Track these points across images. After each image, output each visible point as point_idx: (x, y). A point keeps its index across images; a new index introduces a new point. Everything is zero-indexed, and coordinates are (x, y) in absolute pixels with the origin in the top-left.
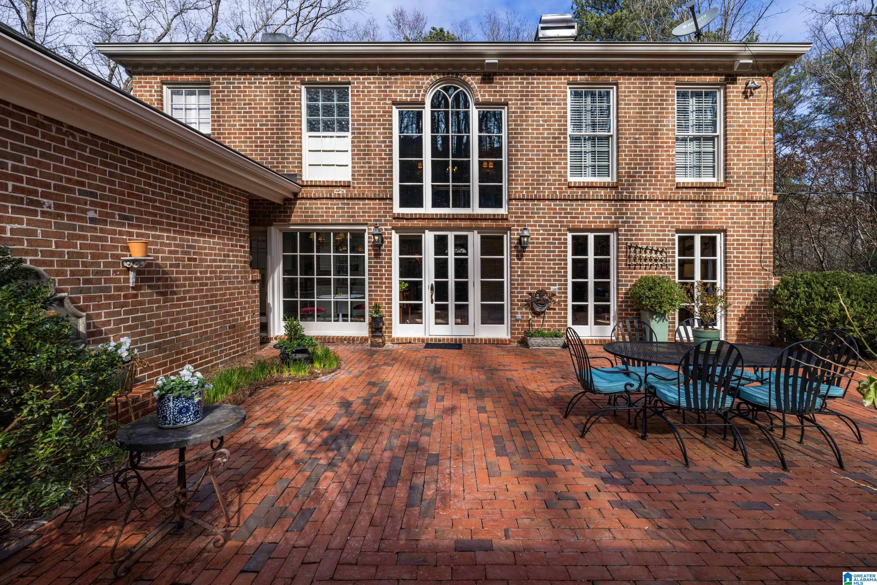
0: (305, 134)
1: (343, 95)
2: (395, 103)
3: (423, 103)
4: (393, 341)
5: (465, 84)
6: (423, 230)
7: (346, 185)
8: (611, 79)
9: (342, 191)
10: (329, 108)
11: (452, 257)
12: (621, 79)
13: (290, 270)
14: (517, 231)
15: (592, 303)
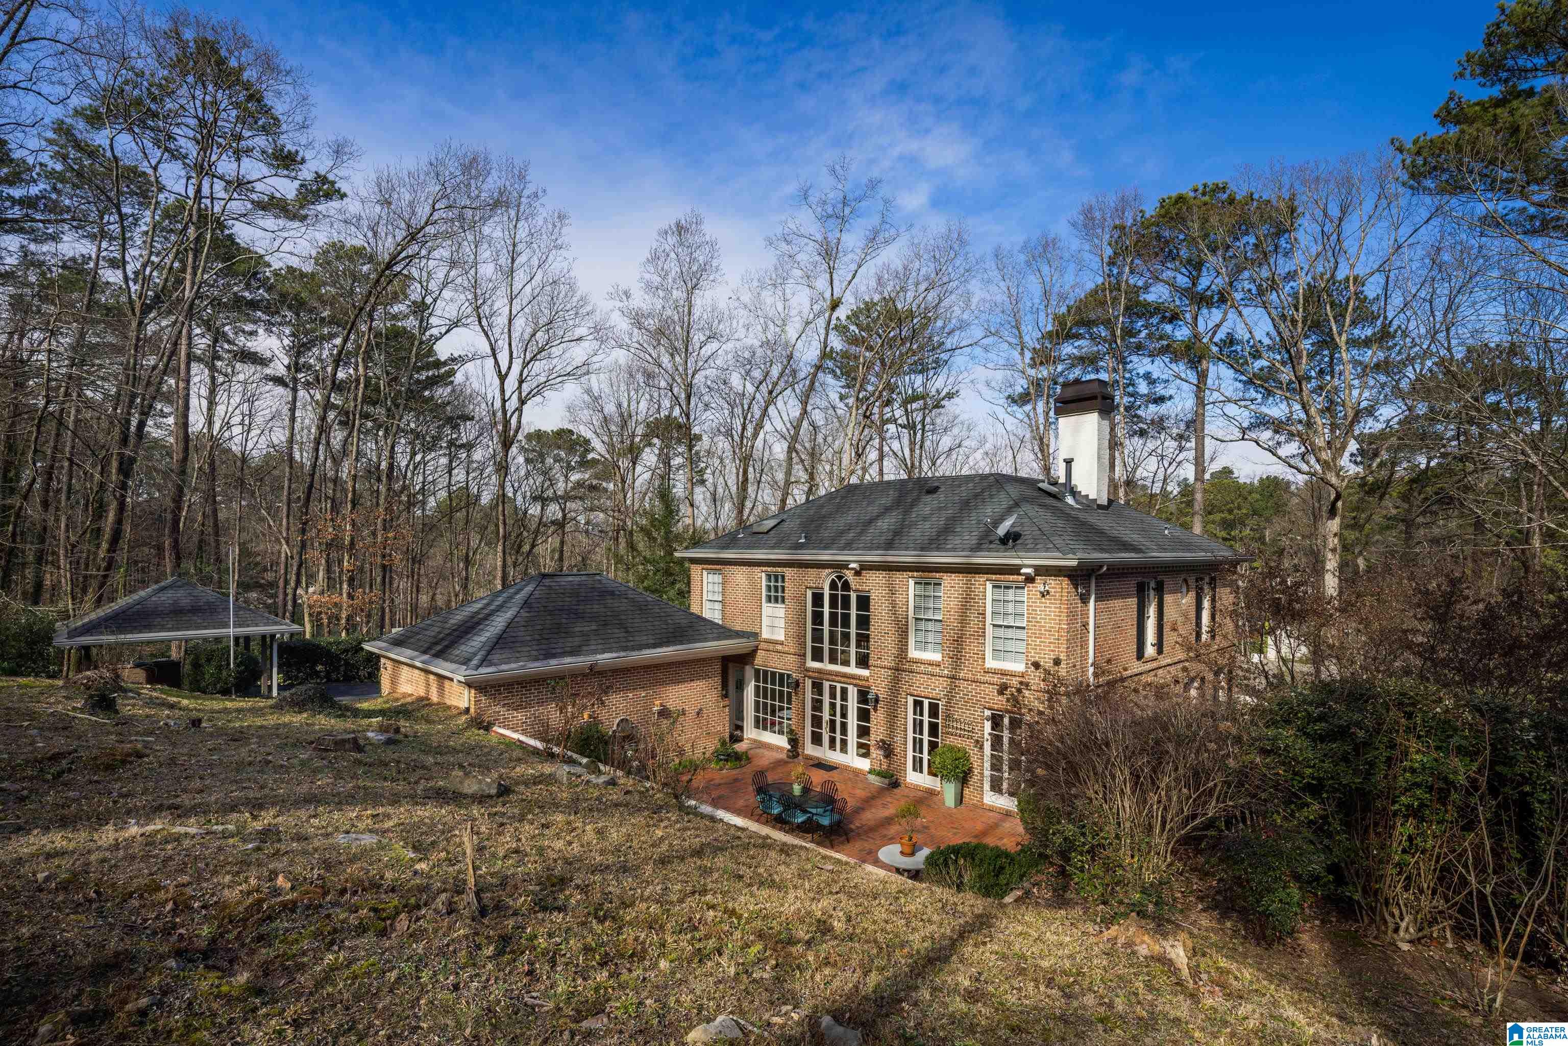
0: (765, 605)
1: (783, 578)
2: (810, 587)
3: (825, 588)
4: (803, 756)
5: (846, 575)
6: (824, 679)
8: (938, 576)
9: (780, 648)
10: (776, 588)
11: (838, 702)
12: (946, 576)
13: (757, 694)
14: (874, 690)
15: (926, 756)
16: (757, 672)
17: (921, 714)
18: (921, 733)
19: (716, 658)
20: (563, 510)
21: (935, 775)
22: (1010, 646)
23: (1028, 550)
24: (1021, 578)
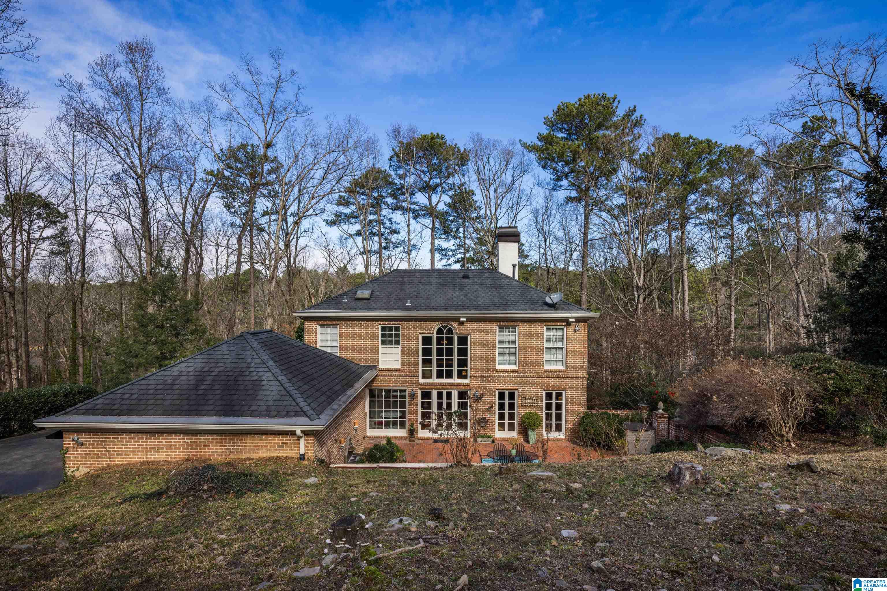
0: (380, 346)
1: (397, 329)
2: (420, 334)
3: (433, 334)
4: (418, 438)
5: (451, 325)
6: (432, 389)
7: (399, 370)
8: (516, 323)
9: (397, 373)
10: (391, 335)
11: (444, 401)
12: (521, 324)
13: (372, 406)
14: (474, 390)
15: (507, 422)
16: (372, 391)
17: (503, 399)
21: (514, 430)
22: (555, 357)
24: (564, 324)
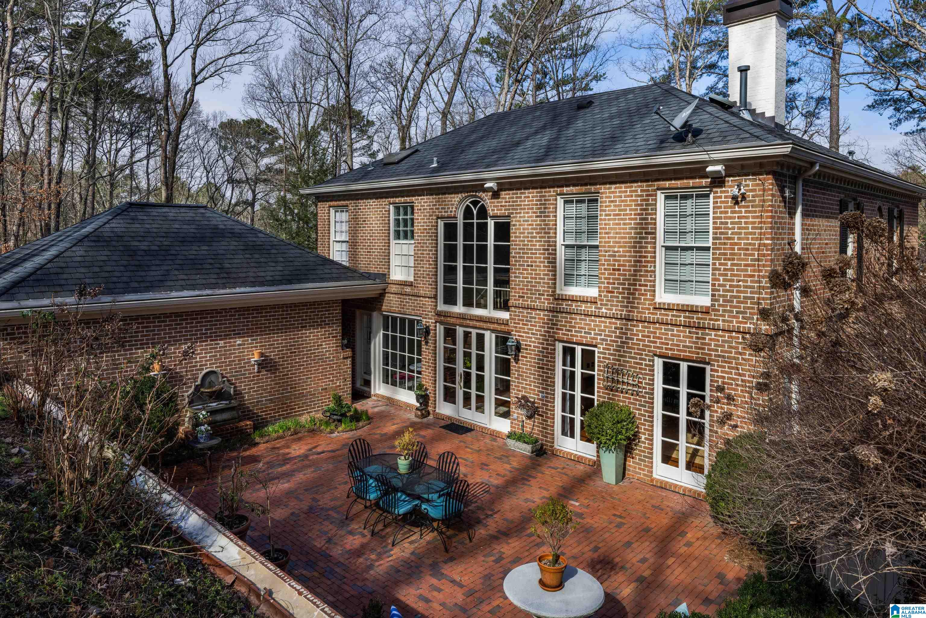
0: (393, 242)
2: (438, 217)
3: (456, 217)
4: (434, 415)
6: (455, 325)
7: (411, 285)
8: (593, 189)
9: (409, 289)
10: (405, 221)
11: (474, 351)
12: (603, 189)
13: (386, 345)
14: (515, 336)
15: (578, 417)
16: (386, 318)
17: (573, 365)
18: (572, 388)
19: (335, 302)
20: (254, 192)
21: (589, 441)
22: (688, 273)
23: (714, 143)
24: (705, 182)
